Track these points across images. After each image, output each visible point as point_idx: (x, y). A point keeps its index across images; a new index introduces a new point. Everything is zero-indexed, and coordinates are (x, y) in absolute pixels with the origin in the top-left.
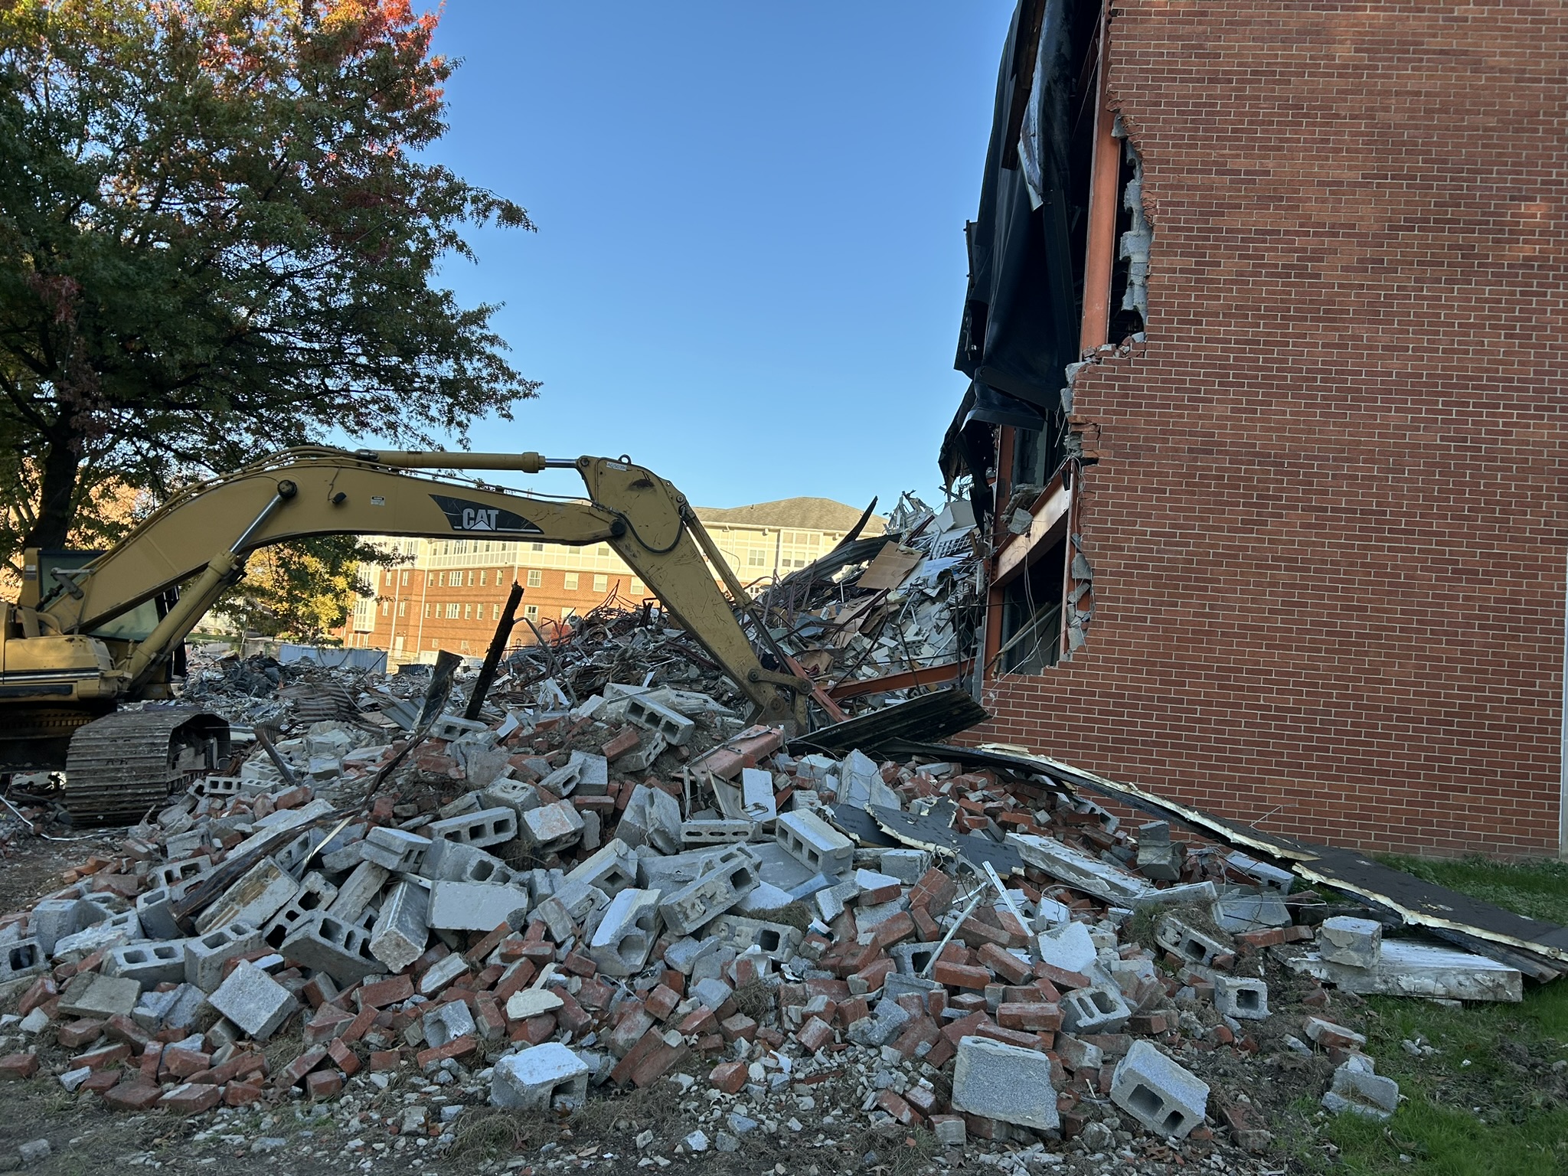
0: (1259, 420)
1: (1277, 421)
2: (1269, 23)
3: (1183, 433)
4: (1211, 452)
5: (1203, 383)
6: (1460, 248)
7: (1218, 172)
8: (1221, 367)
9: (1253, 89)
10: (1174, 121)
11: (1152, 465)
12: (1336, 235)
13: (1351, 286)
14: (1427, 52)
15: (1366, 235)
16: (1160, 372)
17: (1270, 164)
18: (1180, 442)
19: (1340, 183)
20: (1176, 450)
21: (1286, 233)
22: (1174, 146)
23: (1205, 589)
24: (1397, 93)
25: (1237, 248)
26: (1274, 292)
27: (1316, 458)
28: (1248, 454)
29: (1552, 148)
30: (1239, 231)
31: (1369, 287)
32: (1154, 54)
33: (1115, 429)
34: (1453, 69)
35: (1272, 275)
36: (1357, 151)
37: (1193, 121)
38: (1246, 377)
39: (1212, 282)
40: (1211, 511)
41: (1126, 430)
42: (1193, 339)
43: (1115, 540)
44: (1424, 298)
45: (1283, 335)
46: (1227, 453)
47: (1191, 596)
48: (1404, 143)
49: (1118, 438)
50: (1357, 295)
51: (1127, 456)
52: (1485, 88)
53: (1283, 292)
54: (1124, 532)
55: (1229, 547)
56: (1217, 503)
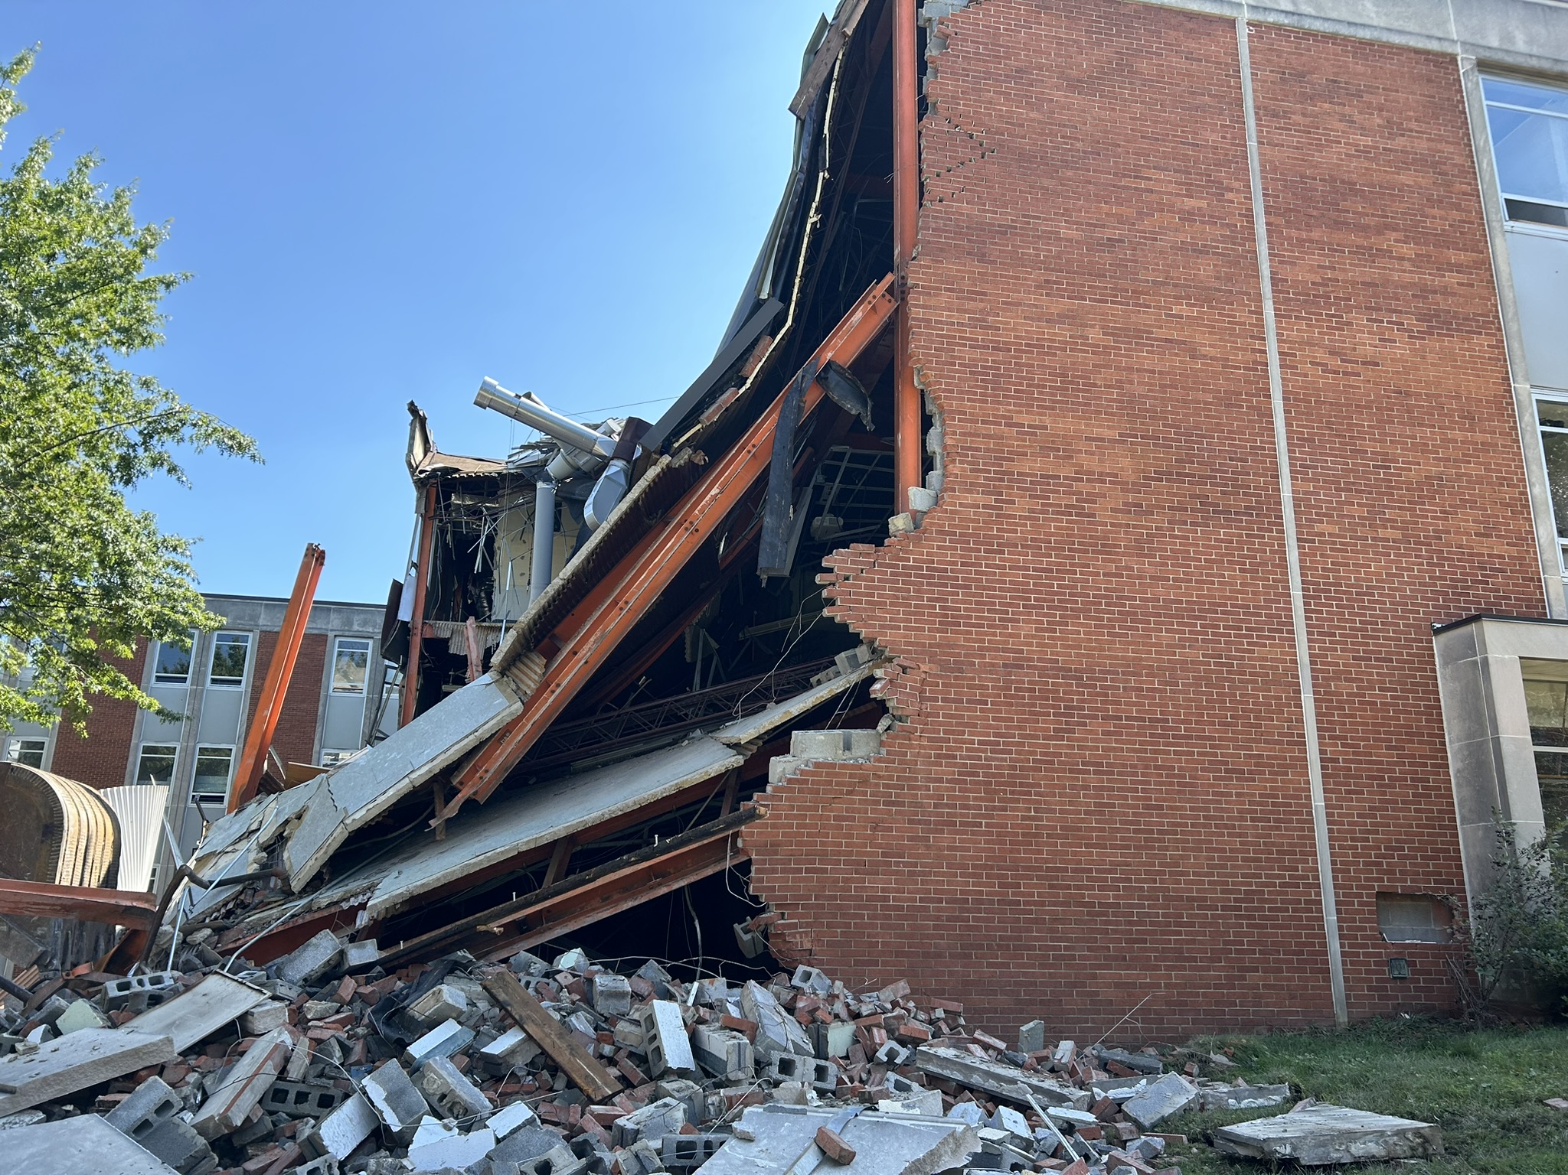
0: (1059, 638)
1: (1074, 640)
2: (1036, 306)
3: (997, 650)
4: (1021, 667)
5: (1010, 605)
6: (1198, 497)
7: (1006, 424)
8: (1024, 591)
9: (1029, 358)
10: (967, 379)
11: (973, 679)
12: (1103, 482)
13: (1120, 525)
14: (1156, 339)
15: (1127, 483)
16: (974, 595)
17: (1047, 421)
18: (995, 658)
19: (1103, 440)
20: (993, 665)
21: (1066, 478)
22: (969, 400)
23: (1029, 793)
24: (1138, 370)
25: (1028, 489)
26: (1061, 528)
27: (1108, 672)
28: (1052, 669)
29: (1254, 421)
30: (1028, 475)
31: (1134, 527)
32: (947, 323)
34: (1176, 355)
35: (1058, 513)
36: (1112, 414)
37: (983, 381)
38: (1045, 600)
39: (1009, 517)
40: (1026, 721)
41: (948, 646)
42: (998, 567)
43: (948, 748)
44: (1176, 537)
45: (1072, 565)
46: (1035, 667)
47: (1018, 801)
48: (1147, 411)
50: (1126, 533)
51: (952, 670)
52: (1201, 371)
53: (1068, 528)
54: (955, 741)
55: (1045, 754)
56: (1031, 713)
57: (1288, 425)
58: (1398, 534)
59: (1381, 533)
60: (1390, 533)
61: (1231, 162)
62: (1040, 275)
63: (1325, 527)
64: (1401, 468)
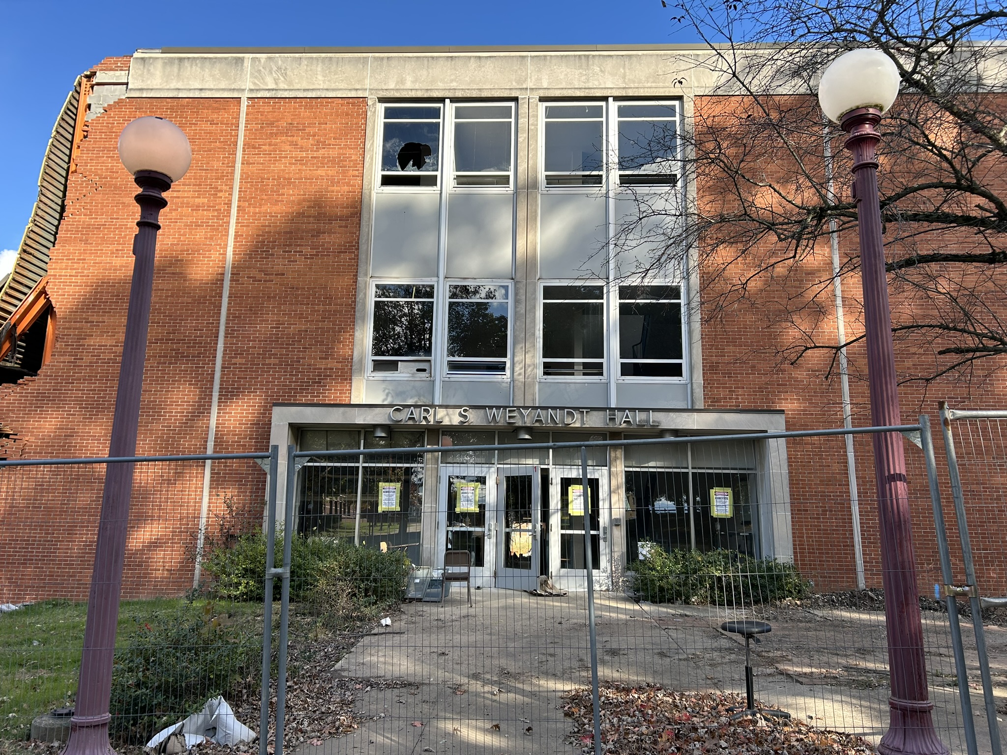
0: (93, 422)
1: (100, 422)
6: (174, 350)
14: (167, 273)
18: (61, 432)
25: (90, 352)
26: (103, 370)
28: (87, 436)
30: (92, 345)
34: (176, 280)
35: (103, 363)
38: (90, 404)
39: (79, 366)
44: (160, 370)
48: (156, 309)
53: (107, 370)
57: (229, 310)
58: (277, 361)
59: (267, 361)
60: (272, 361)
61: (225, 176)
62: (114, 247)
63: (238, 360)
64: (286, 328)
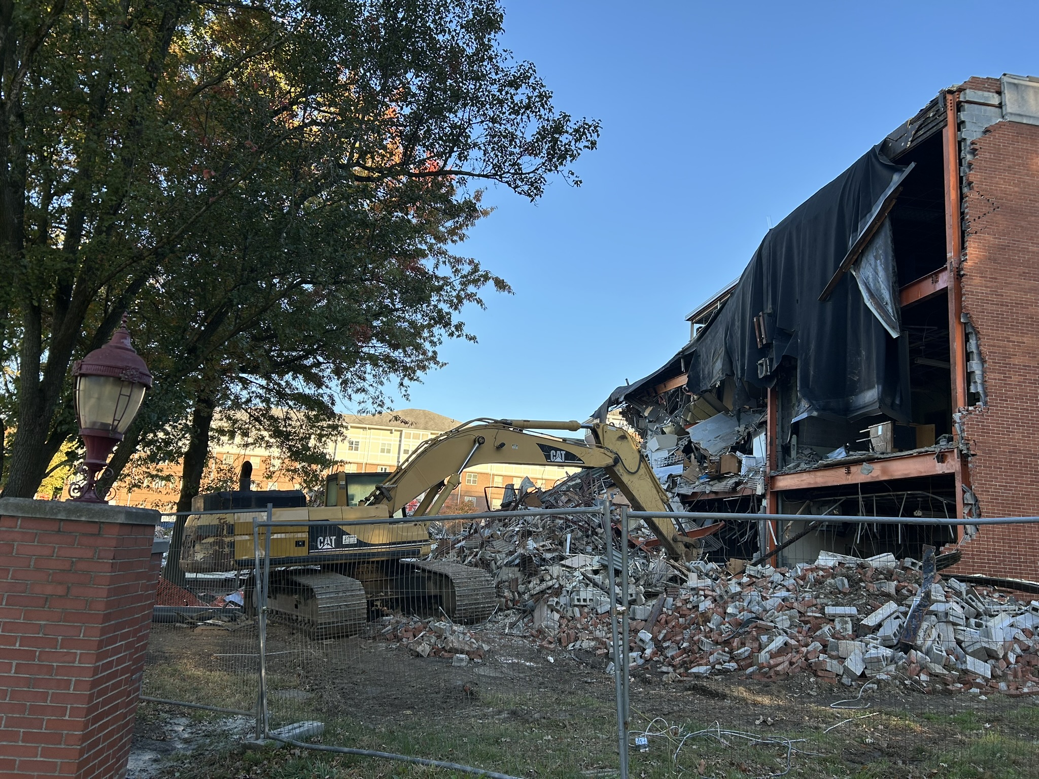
2: (1019, 285)
3: (1005, 445)
4: (1016, 453)
5: (1011, 425)
7: (1008, 341)
8: (1016, 419)
9: (1016, 310)
10: (990, 320)
11: (996, 458)
16: (995, 420)
17: (1025, 340)
18: (1005, 448)
20: (1004, 452)
21: (1033, 367)
23: (1020, 508)
25: (1017, 372)
28: (1029, 454)
30: (1017, 365)
32: (980, 293)
33: (981, 442)
38: (1025, 423)
39: (1009, 384)
40: (1018, 477)
41: (985, 443)
42: (1005, 407)
43: (986, 488)
47: (1015, 511)
49: (983, 446)
51: (987, 453)
54: (989, 485)
55: (1027, 492)
56: (1021, 473)
62: (1021, 269)
